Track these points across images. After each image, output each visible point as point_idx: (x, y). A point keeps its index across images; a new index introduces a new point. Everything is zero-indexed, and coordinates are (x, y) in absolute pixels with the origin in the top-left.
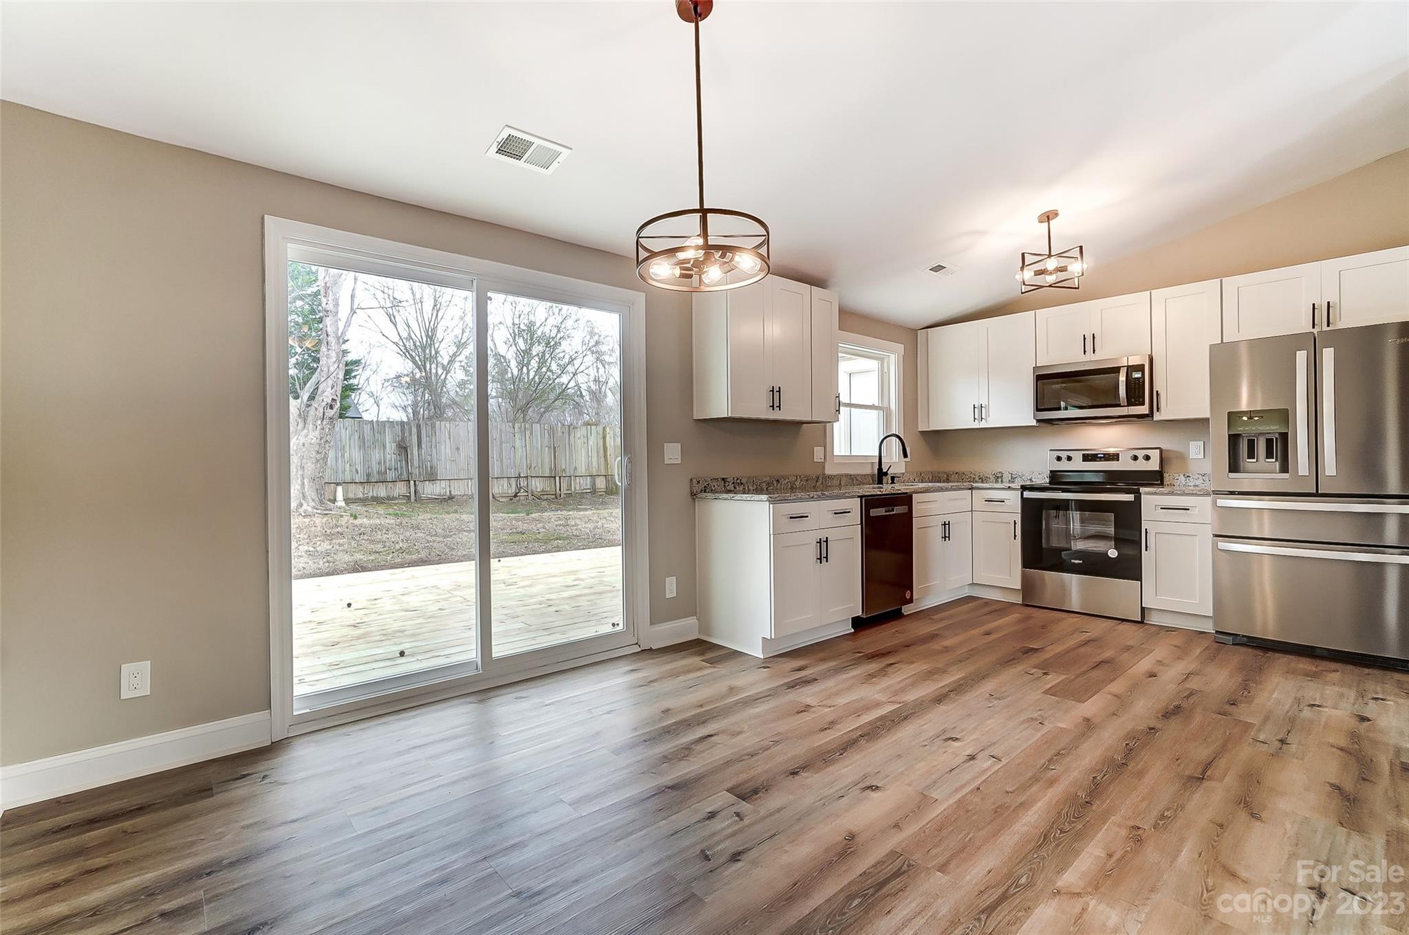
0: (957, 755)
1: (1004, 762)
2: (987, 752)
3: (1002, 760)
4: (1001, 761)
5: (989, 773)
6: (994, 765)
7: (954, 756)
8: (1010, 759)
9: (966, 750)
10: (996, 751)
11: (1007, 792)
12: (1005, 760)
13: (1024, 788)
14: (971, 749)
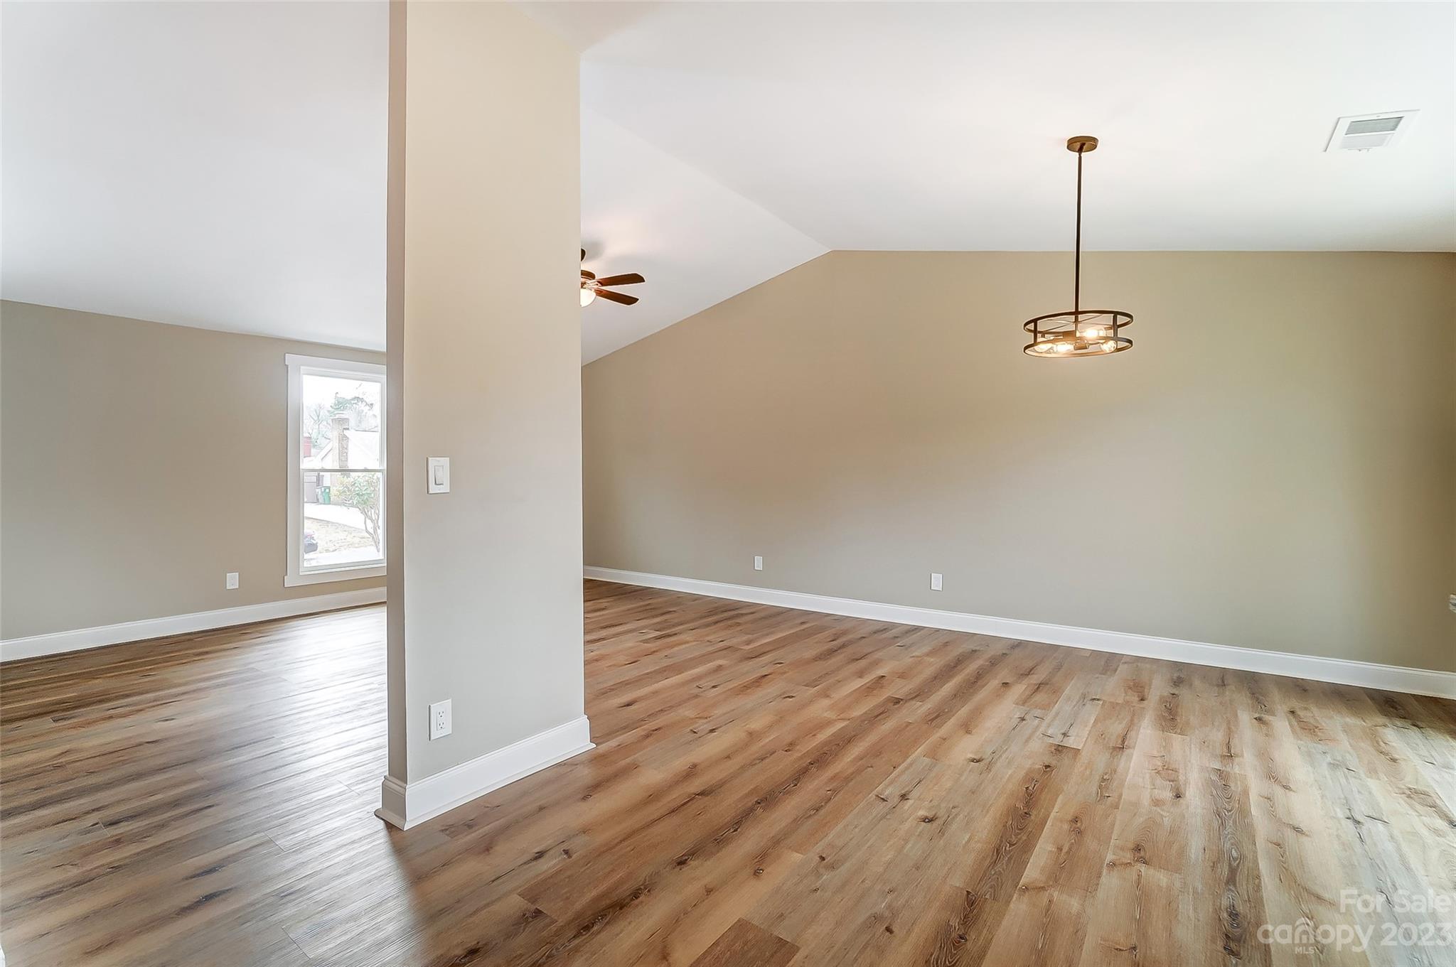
0: (919, 798)
1: (872, 795)
2: (890, 804)
3: (874, 797)
4: (877, 796)
5: (886, 782)
6: (882, 790)
7: (922, 797)
8: (868, 798)
9: (911, 806)
10: (881, 808)
11: (872, 767)
12: (872, 797)
13: (859, 771)
14: (906, 807)
